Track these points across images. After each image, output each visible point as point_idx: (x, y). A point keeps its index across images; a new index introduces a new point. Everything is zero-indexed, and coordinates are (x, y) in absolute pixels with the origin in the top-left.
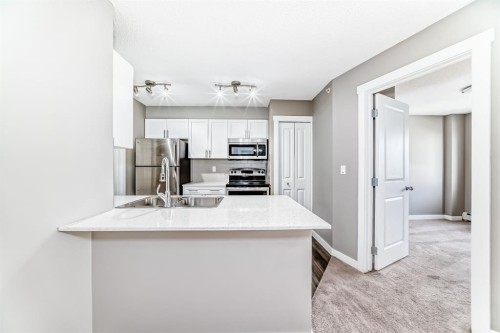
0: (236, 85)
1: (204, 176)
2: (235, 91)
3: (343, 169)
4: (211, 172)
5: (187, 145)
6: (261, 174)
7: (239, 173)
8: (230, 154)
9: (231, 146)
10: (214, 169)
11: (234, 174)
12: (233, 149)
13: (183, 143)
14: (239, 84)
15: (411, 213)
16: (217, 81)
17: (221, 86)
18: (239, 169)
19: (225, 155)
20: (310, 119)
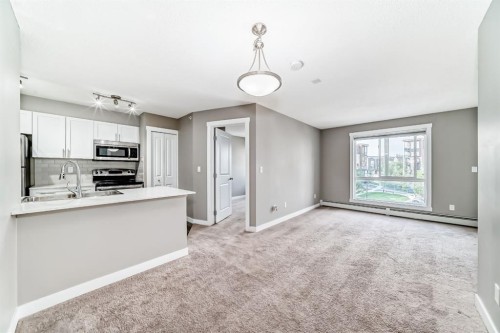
0: (116, 98)
2: (116, 103)
3: (199, 169)
6: (131, 174)
7: (105, 174)
8: (98, 155)
9: (99, 148)
11: (99, 175)
12: (101, 150)
14: (119, 98)
15: (233, 196)
16: (96, 90)
17: (99, 96)
18: (106, 170)
19: (91, 156)
20: (176, 132)
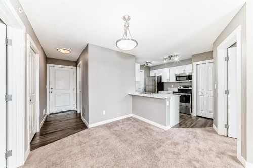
0: (170, 57)
1: (169, 88)
2: (170, 59)
3: (215, 86)
4: (171, 87)
5: (161, 78)
7: (182, 88)
8: (176, 80)
9: (176, 77)
10: (172, 86)
11: (180, 88)
12: (178, 78)
13: (160, 77)
14: (172, 56)
16: (164, 57)
18: (182, 86)
19: (174, 81)
